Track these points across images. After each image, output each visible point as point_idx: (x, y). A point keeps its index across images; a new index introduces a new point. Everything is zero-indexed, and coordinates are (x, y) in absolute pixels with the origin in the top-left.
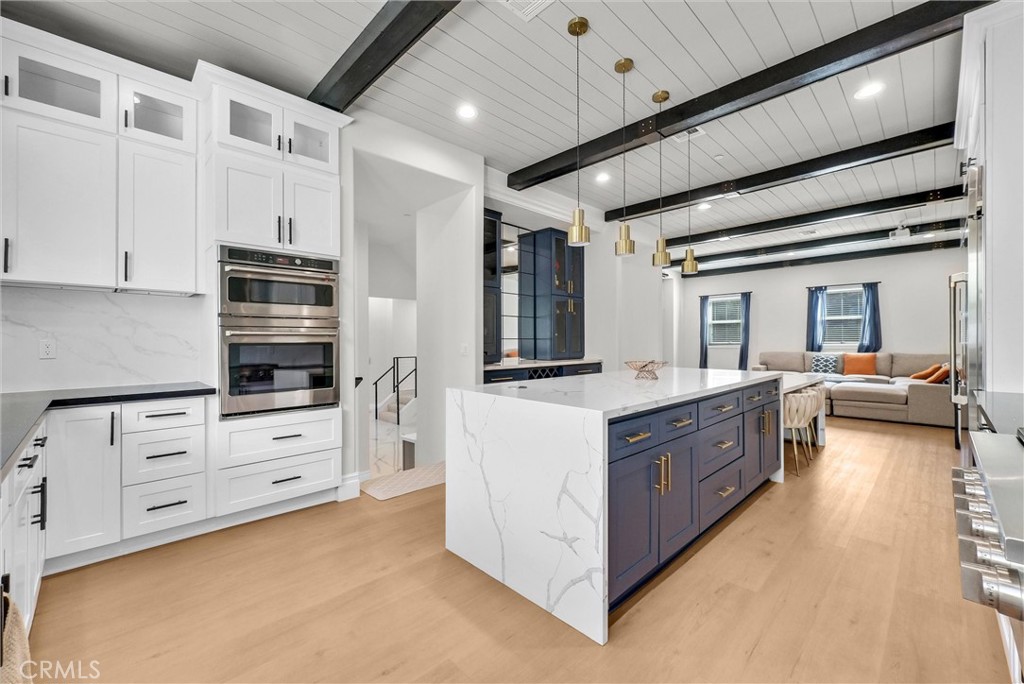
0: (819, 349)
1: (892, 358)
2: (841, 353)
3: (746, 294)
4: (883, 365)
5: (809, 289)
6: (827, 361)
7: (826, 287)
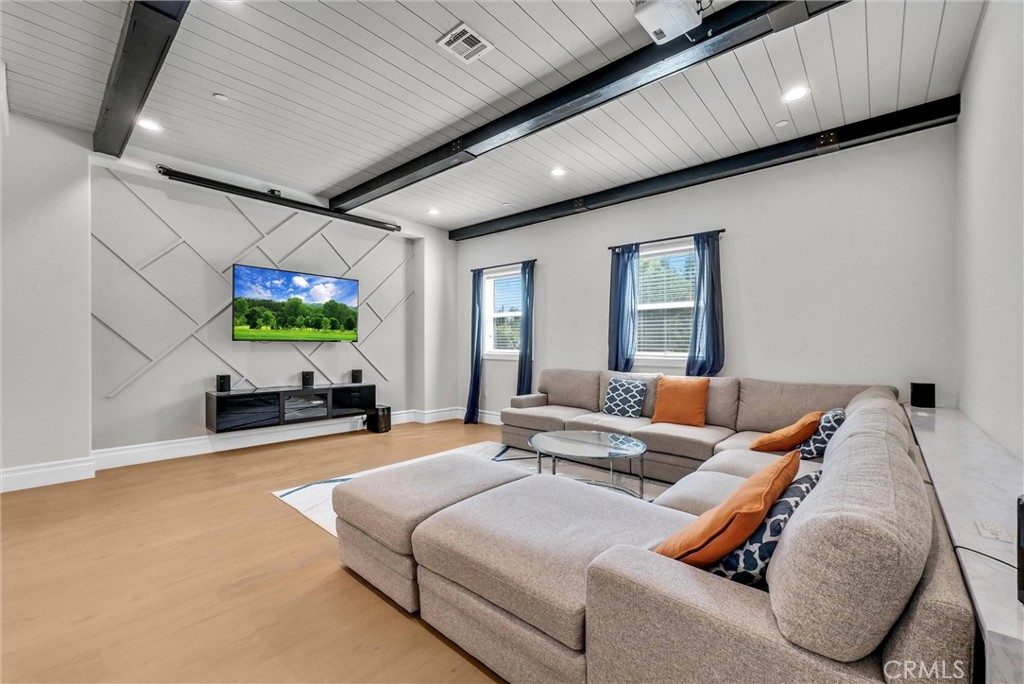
0: (628, 366)
1: (739, 386)
2: (655, 375)
3: (529, 262)
4: (720, 404)
5: (613, 249)
6: (627, 391)
7: (637, 245)
